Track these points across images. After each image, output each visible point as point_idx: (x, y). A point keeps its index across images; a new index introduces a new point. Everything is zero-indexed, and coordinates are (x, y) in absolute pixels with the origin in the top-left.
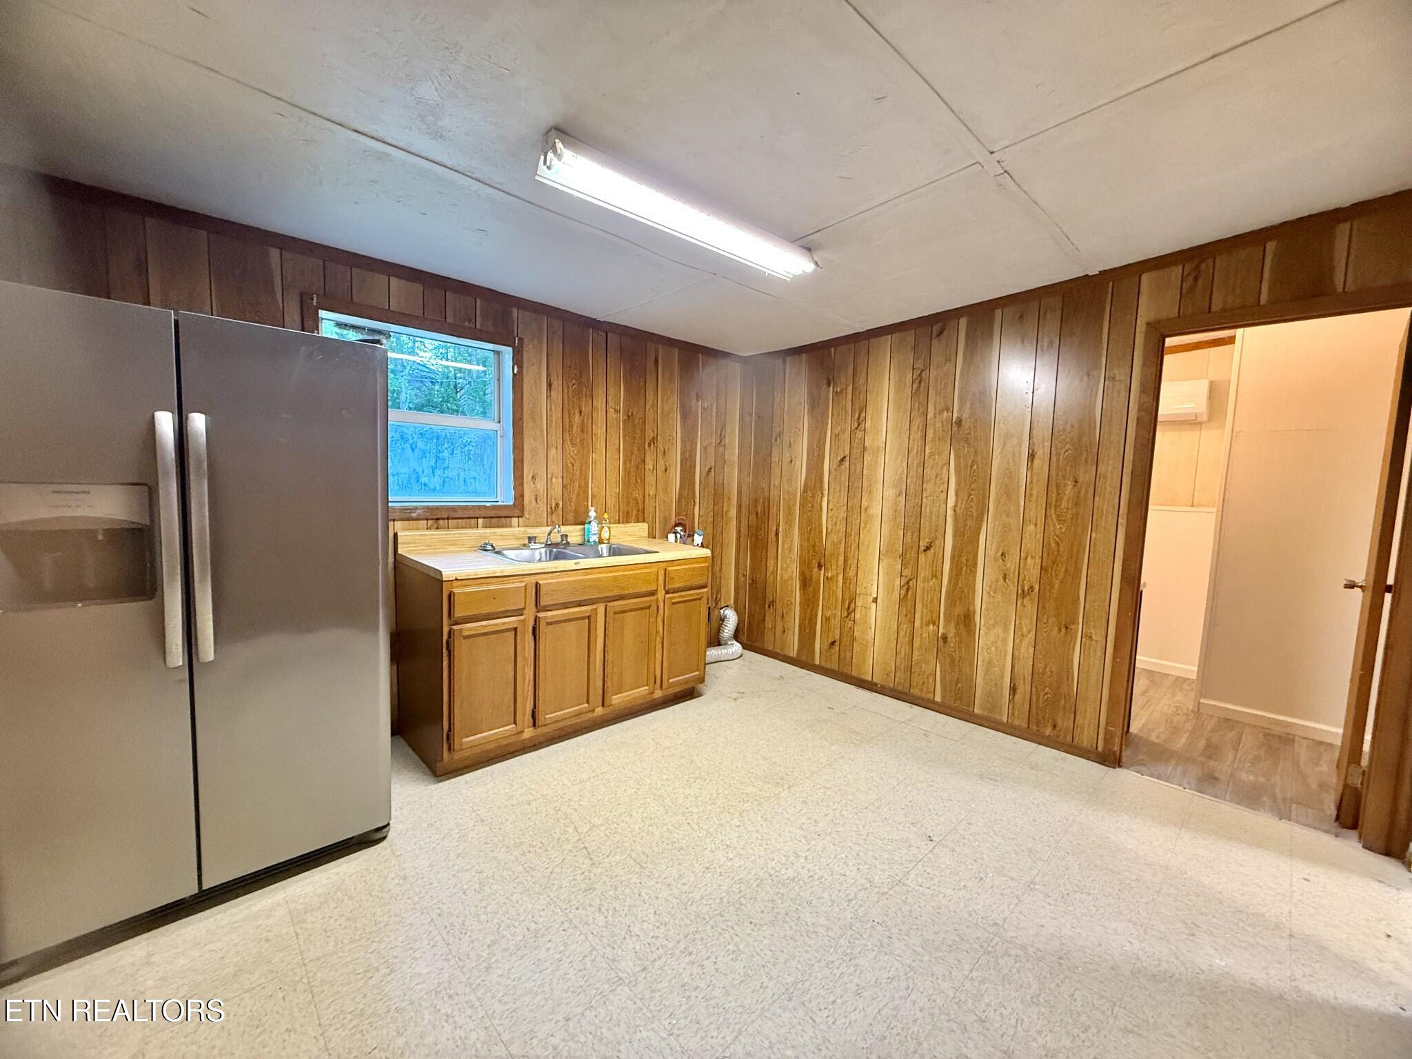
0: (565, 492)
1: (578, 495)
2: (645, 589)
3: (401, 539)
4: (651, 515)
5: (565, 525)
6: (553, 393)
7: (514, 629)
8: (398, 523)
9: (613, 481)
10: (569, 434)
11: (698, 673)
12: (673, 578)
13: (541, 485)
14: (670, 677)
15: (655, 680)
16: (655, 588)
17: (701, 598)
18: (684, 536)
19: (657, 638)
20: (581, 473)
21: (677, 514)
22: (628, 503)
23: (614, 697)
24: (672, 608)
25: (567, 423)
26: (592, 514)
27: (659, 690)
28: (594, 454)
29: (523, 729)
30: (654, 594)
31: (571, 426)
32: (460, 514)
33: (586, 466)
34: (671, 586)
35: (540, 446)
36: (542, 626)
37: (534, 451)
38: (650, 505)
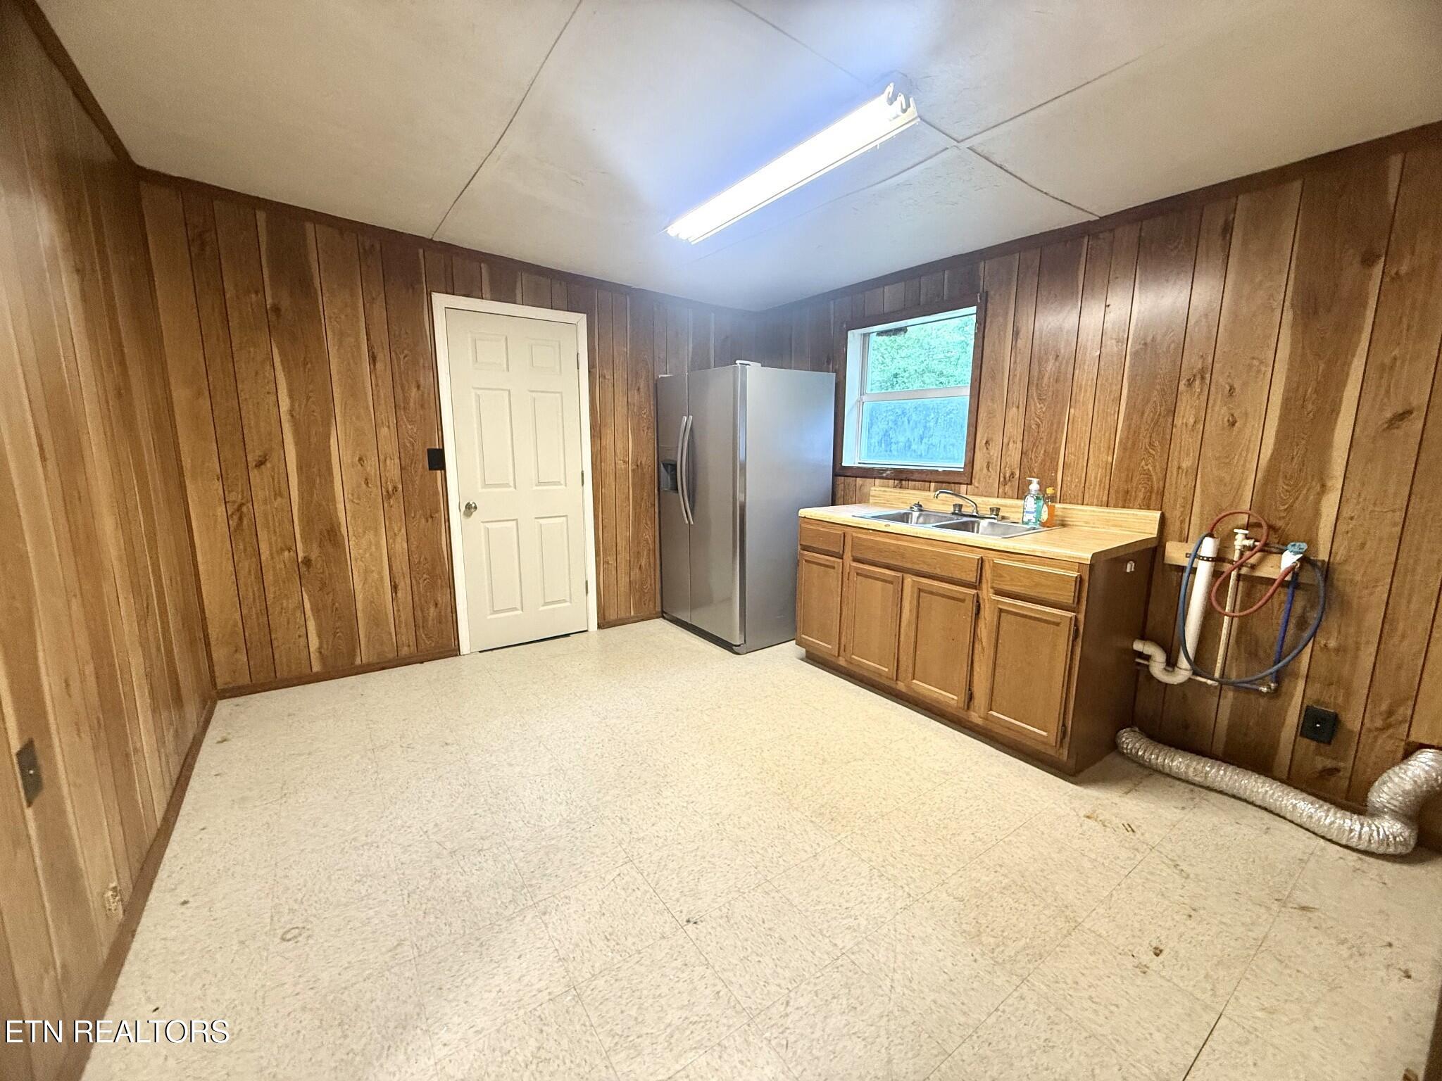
0: (1025, 460)
1: (1043, 462)
2: (957, 575)
3: (872, 493)
4: (1180, 501)
5: (1017, 498)
6: (1019, 341)
7: (834, 568)
8: (877, 481)
9: (1104, 444)
10: (1037, 388)
11: (1045, 734)
12: (1001, 576)
13: (995, 451)
14: (994, 708)
15: (971, 697)
16: (974, 580)
17: (1058, 624)
18: (1251, 548)
19: (976, 646)
20: (1050, 434)
21: (1259, 505)
22: (1129, 479)
23: (914, 681)
24: (1000, 617)
25: (1036, 374)
26: (1034, 487)
27: (976, 715)
28: (1072, 410)
29: (839, 655)
30: (975, 588)
31: (1041, 377)
32: (916, 476)
33: (1058, 427)
34: (1000, 587)
35: (999, 407)
36: (853, 574)
37: (991, 414)
38: (1177, 485)
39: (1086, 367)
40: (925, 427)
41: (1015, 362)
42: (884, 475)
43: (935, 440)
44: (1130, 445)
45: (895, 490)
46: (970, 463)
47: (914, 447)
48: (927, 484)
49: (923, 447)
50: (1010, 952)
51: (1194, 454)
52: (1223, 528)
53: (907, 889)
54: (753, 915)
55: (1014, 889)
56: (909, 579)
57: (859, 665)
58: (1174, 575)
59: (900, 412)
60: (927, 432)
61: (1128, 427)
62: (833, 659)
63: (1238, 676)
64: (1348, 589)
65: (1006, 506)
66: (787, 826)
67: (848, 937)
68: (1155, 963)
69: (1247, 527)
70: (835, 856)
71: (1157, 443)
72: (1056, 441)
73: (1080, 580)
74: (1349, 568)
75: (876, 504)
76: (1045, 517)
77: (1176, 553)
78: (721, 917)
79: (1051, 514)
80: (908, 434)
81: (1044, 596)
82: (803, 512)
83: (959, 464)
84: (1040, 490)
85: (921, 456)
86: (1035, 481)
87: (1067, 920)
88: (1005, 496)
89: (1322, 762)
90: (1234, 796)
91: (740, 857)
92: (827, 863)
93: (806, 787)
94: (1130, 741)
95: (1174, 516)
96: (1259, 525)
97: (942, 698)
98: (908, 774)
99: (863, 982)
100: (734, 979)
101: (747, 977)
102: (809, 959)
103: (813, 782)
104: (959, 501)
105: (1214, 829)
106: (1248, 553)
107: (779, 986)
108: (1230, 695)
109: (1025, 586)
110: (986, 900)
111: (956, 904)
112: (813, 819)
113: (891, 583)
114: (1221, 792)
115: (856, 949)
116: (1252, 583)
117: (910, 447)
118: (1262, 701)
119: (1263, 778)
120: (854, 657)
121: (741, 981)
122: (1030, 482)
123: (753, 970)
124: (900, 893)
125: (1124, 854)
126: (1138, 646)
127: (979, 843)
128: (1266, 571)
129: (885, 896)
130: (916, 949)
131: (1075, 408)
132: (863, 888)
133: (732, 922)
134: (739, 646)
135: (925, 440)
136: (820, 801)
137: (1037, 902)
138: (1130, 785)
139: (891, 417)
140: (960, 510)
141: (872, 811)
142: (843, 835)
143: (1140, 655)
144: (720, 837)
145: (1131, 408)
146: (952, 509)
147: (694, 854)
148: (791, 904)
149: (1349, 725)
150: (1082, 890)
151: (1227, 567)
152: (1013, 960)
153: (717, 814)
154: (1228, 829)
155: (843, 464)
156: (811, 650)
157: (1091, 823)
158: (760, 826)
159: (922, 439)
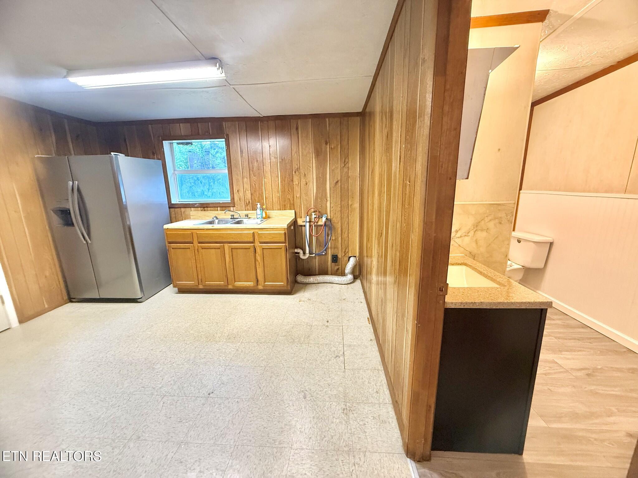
0: (253, 197)
1: (258, 198)
2: (246, 240)
3: (191, 214)
4: (298, 206)
5: (252, 210)
6: (243, 154)
7: (190, 248)
8: (192, 209)
9: (276, 190)
10: (252, 171)
11: (283, 283)
12: (261, 237)
13: (241, 194)
14: (266, 281)
15: (258, 281)
16: (252, 240)
17: (281, 248)
18: (316, 218)
19: (257, 263)
20: (259, 188)
21: (315, 206)
22: (285, 201)
23: (236, 283)
24: (263, 251)
25: (251, 166)
26: (259, 206)
27: (261, 286)
28: (265, 179)
29: (199, 284)
30: (252, 243)
31: (253, 168)
32: (211, 206)
33: (261, 185)
34: (262, 241)
35: (240, 178)
36: (200, 249)
37: (238, 180)
38: (297, 202)
39: (267, 165)
40: (209, 185)
41: (243, 162)
42: (196, 206)
43: (215, 191)
44: (283, 191)
45: (202, 212)
46: (233, 199)
47: (206, 193)
48: (216, 208)
49: (210, 194)
50: (303, 340)
51: (299, 193)
52: (309, 213)
53: (270, 342)
54: (231, 377)
55: (295, 326)
56: (226, 246)
57: (210, 285)
58: (300, 228)
59: (196, 179)
60: (210, 187)
61: (282, 185)
62: (196, 287)
63: (318, 252)
64: (335, 224)
65: (249, 213)
66: (220, 348)
67: (264, 363)
68: (328, 324)
69: (314, 212)
70: (244, 346)
71: (290, 190)
72: (262, 190)
73: (285, 233)
74: (334, 219)
75: (194, 219)
76: (264, 216)
77: (300, 222)
78: (220, 385)
79: (266, 214)
80: (202, 188)
81: (276, 240)
82: (166, 227)
83: (228, 200)
84: (261, 207)
85: (209, 197)
86: (259, 204)
87: (309, 326)
88: (248, 210)
89: (336, 268)
90: (324, 283)
91: (211, 366)
92: (243, 350)
93: (217, 334)
94: (300, 278)
95: (298, 211)
96: (317, 211)
97: (248, 285)
98: (248, 313)
99: (275, 369)
100: (239, 395)
101: (243, 391)
102: (258, 374)
103: (218, 331)
104: (233, 213)
105: (324, 292)
106: (315, 219)
107: (254, 386)
108: (317, 258)
109: (270, 239)
110: (290, 332)
111: (284, 337)
112: (228, 341)
113: (219, 248)
114: (321, 283)
115: (268, 364)
116: (317, 226)
117: (204, 193)
118: (324, 256)
119: (326, 276)
120: (206, 283)
121: (242, 394)
122: (257, 204)
123: (243, 389)
124: (269, 344)
125: (311, 306)
126: (296, 251)
127: (280, 321)
128: (320, 223)
129: (266, 347)
130: (283, 353)
131: (266, 178)
132: (258, 349)
133: (225, 383)
134: (141, 298)
135: (210, 190)
136: (226, 335)
137: (301, 326)
138: (304, 290)
139: (192, 181)
140: (233, 217)
141: (245, 328)
142: (241, 340)
143: (297, 253)
144: (197, 366)
145: (282, 178)
146: (230, 217)
147: (191, 377)
148: (241, 366)
149: (339, 257)
150: (308, 318)
151: (312, 223)
152: (304, 341)
153: (189, 360)
154: (326, 290)
155: (172, 203)
156: (180, 287)
157: (301, 302)
158: (210, 354)
159: (209, 190)
